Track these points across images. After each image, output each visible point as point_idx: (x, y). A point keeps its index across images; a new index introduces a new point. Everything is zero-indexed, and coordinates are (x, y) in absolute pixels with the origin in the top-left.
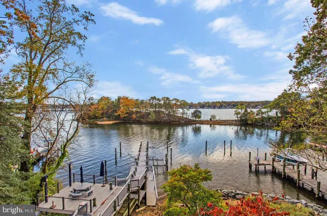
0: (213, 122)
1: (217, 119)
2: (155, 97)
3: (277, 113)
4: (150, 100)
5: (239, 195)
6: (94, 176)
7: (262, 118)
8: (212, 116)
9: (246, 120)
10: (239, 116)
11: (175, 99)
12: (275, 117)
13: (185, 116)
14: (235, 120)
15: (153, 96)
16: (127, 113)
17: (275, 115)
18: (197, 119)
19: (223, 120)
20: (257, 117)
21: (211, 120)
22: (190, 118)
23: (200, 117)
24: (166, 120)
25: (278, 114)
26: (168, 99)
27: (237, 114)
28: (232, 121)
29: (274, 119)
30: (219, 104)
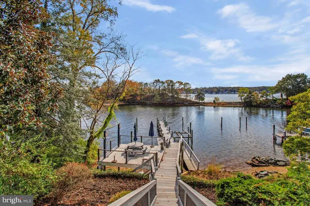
0: (216, 104)
1: (220, 101)
2: (159, 80)
3: (282, 94)
4: (153, 83)
5: (281, 162)
6: (141, 137)
7: (266, 99)
8: (215, 98)
9: (251, 102)
10: (243, 98)
11: (179, 82)
12: (280, 99)
14: (239, 102)
15: (157, 79)
16: (132, 95)
17: (280, 98)
18: (200, 101)
19: (226, 103)
20: (261, 99)
21: (214, 101)
22: (193, 100)
23: (203, 99)
24: (171, 101)
26: (171, 81)
27: (241, 96)
28: (235, 103)
29: (279, 102)
30: (216, 90)
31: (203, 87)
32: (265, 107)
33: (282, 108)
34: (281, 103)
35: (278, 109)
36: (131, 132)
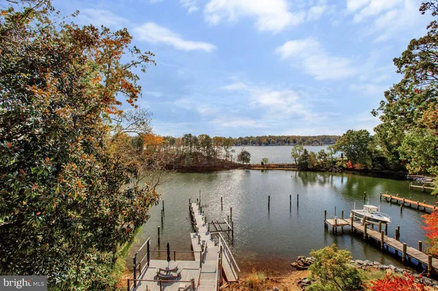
0: (264, 168)
1: (270, 163)
2: (190, 134)
3: (342, 154)
4: (183, 139)
7: (325, 161)
8: (263, 159)
9: (306, 164)
10: (297, 159)
12: (340, 161)
13: (229, 159)
14: (293, 165)
15: (188, 134)
17: (340, 159)
18: (245, 163)
20: (319, 161)
21: (262, 163)
22: (236, 162)
25: (344, 156)
27: (294, 156)
28: (288, 165)
29: (339, 164)
30: (265, 140)
31: (249, 136)
32: (323, 171)
33: (342, 172)
34: (341, 166)
35: (338, 173)
36: (159, 228)
